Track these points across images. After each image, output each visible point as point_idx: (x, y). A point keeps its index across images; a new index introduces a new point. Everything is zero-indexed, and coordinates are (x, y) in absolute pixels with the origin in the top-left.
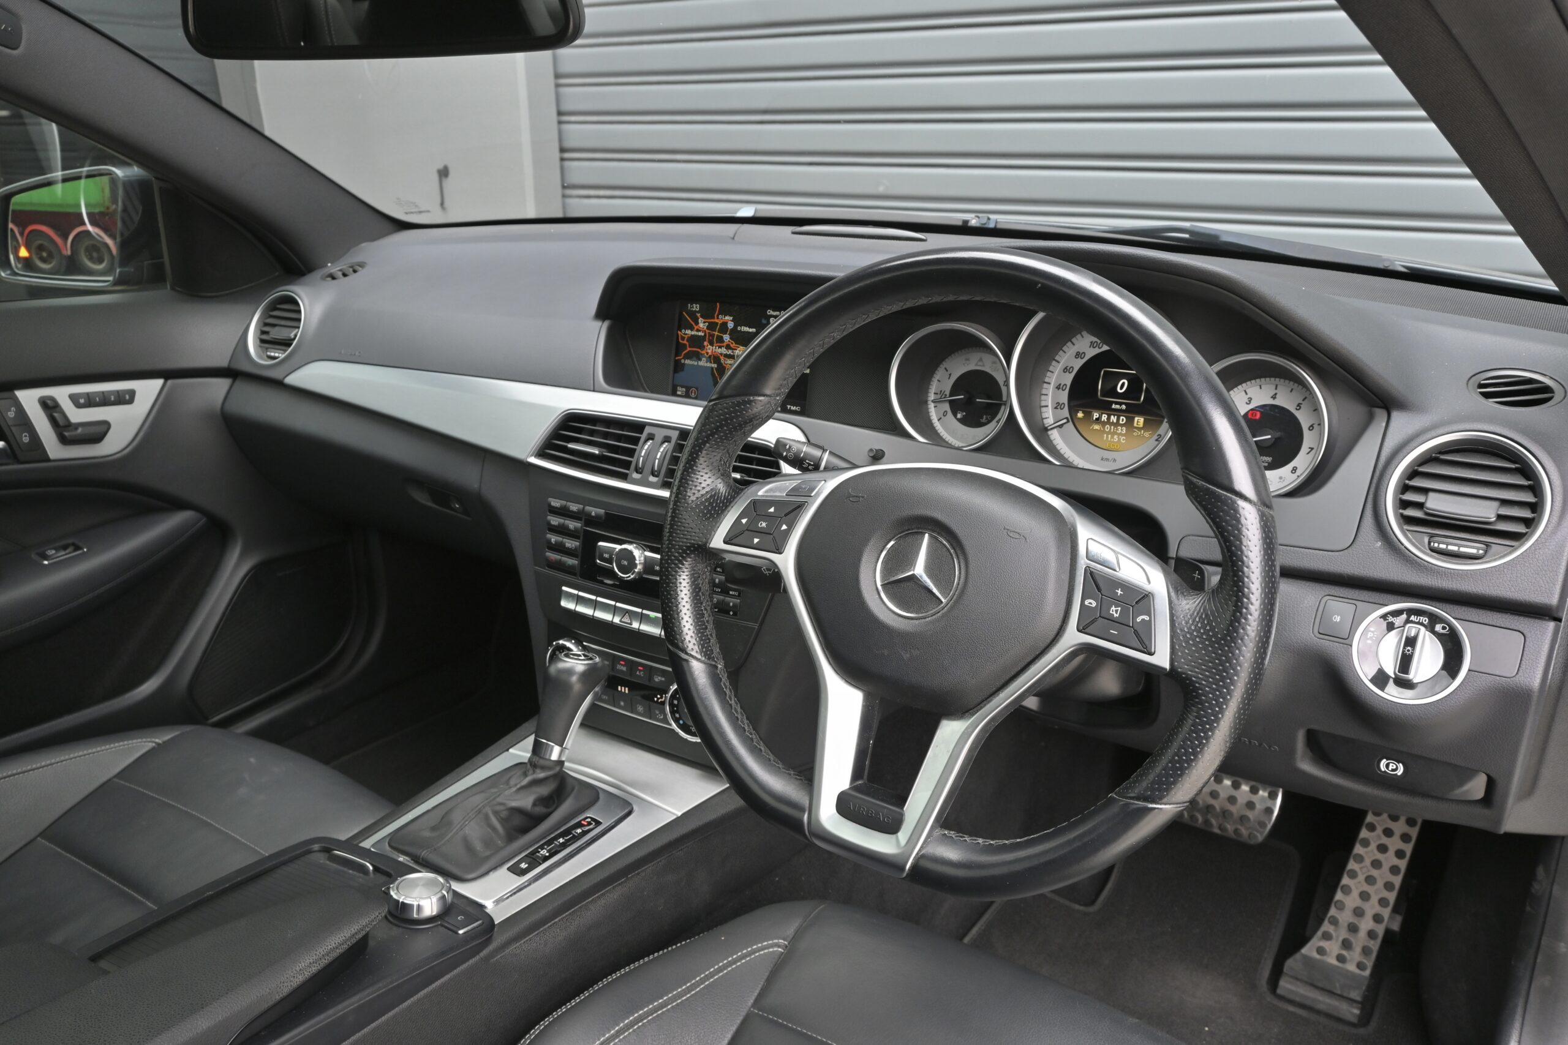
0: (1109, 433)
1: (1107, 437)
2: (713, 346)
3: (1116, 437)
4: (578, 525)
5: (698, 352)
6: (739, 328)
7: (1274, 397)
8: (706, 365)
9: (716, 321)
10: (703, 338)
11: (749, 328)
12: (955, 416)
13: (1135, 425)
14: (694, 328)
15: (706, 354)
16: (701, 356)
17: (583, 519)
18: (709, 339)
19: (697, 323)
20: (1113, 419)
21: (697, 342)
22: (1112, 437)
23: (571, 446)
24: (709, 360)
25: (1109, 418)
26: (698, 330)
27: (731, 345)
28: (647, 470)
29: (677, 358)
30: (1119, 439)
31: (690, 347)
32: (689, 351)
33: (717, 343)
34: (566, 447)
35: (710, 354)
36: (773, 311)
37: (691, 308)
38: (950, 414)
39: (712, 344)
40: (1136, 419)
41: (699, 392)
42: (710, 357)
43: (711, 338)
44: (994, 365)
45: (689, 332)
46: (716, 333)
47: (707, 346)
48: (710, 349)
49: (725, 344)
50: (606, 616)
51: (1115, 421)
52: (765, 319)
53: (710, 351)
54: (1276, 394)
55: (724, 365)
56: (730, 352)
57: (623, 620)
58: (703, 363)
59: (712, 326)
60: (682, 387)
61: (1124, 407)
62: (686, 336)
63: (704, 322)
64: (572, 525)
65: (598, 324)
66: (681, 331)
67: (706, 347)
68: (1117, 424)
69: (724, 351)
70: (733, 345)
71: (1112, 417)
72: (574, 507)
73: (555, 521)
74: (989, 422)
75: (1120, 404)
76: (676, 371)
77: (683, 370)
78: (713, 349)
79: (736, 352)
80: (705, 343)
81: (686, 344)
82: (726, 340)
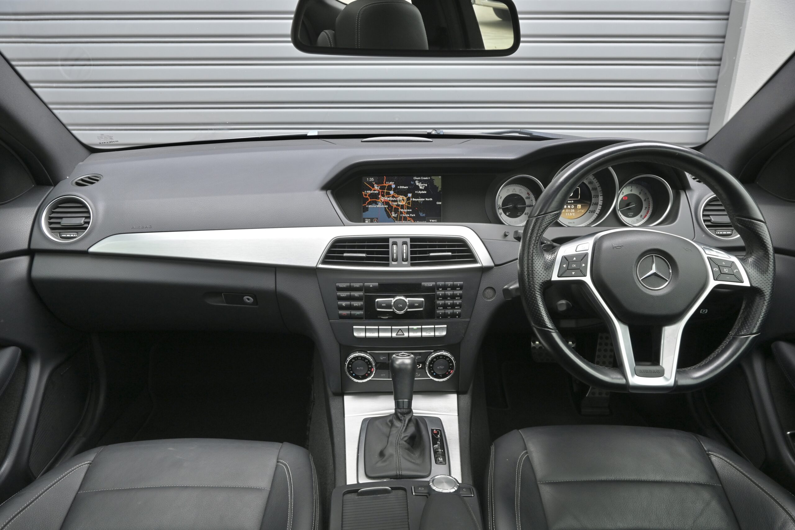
0: (568, 212)
1: (567, 214)
2: (384, 197)
3: (571, 214)
4: (361, 293)
5: (376, 201)
6: (398, 187)
7: (631, 191)
8: (381, 206)
9: (384, 185)
10: (378, 194)
11: (404, 186)
12: (506, 214)
13: (578, 208)
14: (372, 190)
15: (380, 201)
16: (377, 202)
17: (364, 290)
18: (381, 194)
19: (373, 187)
20: (569, 207)
21: (375, 196)
22: (569, 214)
23: (345, 255)
24: (383, 204)
25: (567, 207)
26: (374, 190)
27: (395, 196)
28: (400, 258)
29: (363, 205)
30: (572, 214)
31: (370, 199)
32: (371, 201)
33: (386, 196)
34: (343, 256)
36: (417, 177)
37: (369, 180)
38: (503, 213)
39: (383, 196)
40: (578, 205)
41: (378, 220)
42: (383, 202)
43: (382, 193)
44: (521, 191)
45: (369, 192)
46: (386, 191)
47: (381, 197)
48: (383, 199)
49: (391, 195)
50: (388, 335)
51: (570, 207)
52: (413, 182)
53: (383, 200)
54: (632, 190)
55: (392, 205)
56: (395, 199)
57: (398, 334)
58: (379, 205)
59: (382, 188)
60: (368, 219)
61: (572, 201)
62: (368, 194)
63: (378, 186)
64: (356, 294)
65: (324, 192)
66: (364, 192)
67: (380, 198)
68: (571, 208)
69: (391, 199)
70: (396, 195)
71: (568, 206)
72: (357, 285)
73: (343, 294)
74: (521, 215)
75: (571, 200)
76: (364, 212)
77: (368, 211)
78: (384, 199)
79: (398, 199)
80: (380, 196)
81: (368, 198)
82: (392, 193)
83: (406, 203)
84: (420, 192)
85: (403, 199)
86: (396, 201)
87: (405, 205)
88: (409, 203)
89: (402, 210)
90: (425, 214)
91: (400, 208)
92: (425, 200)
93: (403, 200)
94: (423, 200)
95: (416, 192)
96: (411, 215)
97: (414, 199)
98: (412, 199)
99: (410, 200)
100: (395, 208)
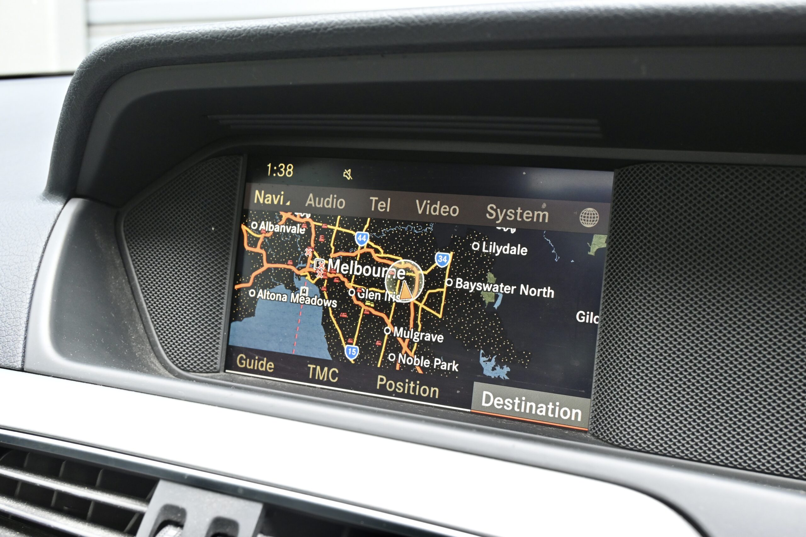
2: (327, 258)
5: (291, 273)
10: (304, 240)
14: (281, 217)
15: (308, 278)
16: (296, 280)
18: (316, 242)
21: (288, 249)
24: (317, 289)
26: (290, 223)
27: (375, 256)
29: (237, 287)
31: (269, 261)
32: (269, 269)
33: (336, 252)
35: (318, 277)
37: (273, 171)
39: (325, 254)
42: (319, 283)
43: (321, 239)
45: (268, 227)
46: (336, 228)
47: (314, 257)
48: (319, 265)
49: (358, 252)
53: (319, 271)
55: (356, 302)
56: (367, 271)
58: (302, 296)
59: (325, 213)
62: (261, 237)
63: (306, 204)
65: (55, 206)
66: (248, 225)
67: (309, 261)
69: (357, 268)
70: (380, 255)
76: (234, 316)
77: (252, 314)
78: (326, 266)
79: (388, 274)
80: (308, 252)
81: (260, 254)
82: (362, 242)
83: (420, 299)
84: (496, 249)
85: (407, 278)
86: (379, 283)
87: (416, 307)
88: (433, 301)
89: (399, 332)
90: (507, 369)
91: (389, 321)
92: (517, 290)
93: (410, 281)
94: (509, 289)
95: (475, 246)
96: (437, 361)
97: (460, 283)
98: (454, 278)
99: (442, 287)
100: (368, 317)
